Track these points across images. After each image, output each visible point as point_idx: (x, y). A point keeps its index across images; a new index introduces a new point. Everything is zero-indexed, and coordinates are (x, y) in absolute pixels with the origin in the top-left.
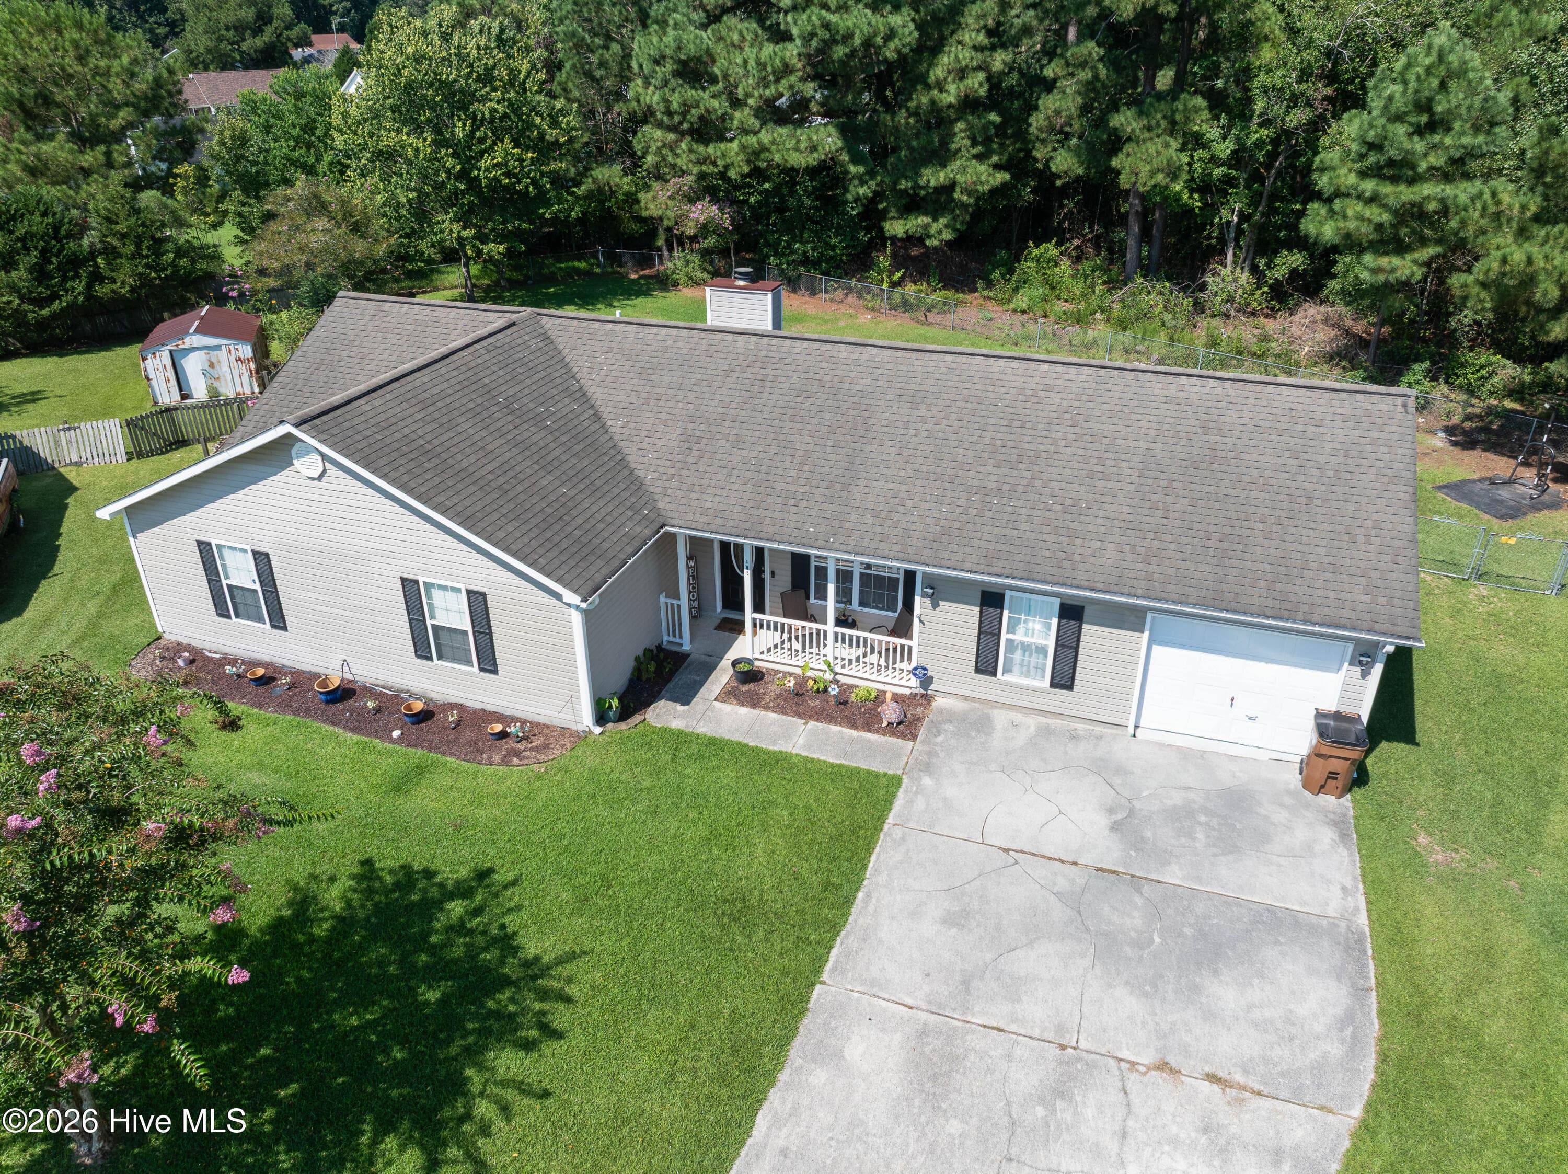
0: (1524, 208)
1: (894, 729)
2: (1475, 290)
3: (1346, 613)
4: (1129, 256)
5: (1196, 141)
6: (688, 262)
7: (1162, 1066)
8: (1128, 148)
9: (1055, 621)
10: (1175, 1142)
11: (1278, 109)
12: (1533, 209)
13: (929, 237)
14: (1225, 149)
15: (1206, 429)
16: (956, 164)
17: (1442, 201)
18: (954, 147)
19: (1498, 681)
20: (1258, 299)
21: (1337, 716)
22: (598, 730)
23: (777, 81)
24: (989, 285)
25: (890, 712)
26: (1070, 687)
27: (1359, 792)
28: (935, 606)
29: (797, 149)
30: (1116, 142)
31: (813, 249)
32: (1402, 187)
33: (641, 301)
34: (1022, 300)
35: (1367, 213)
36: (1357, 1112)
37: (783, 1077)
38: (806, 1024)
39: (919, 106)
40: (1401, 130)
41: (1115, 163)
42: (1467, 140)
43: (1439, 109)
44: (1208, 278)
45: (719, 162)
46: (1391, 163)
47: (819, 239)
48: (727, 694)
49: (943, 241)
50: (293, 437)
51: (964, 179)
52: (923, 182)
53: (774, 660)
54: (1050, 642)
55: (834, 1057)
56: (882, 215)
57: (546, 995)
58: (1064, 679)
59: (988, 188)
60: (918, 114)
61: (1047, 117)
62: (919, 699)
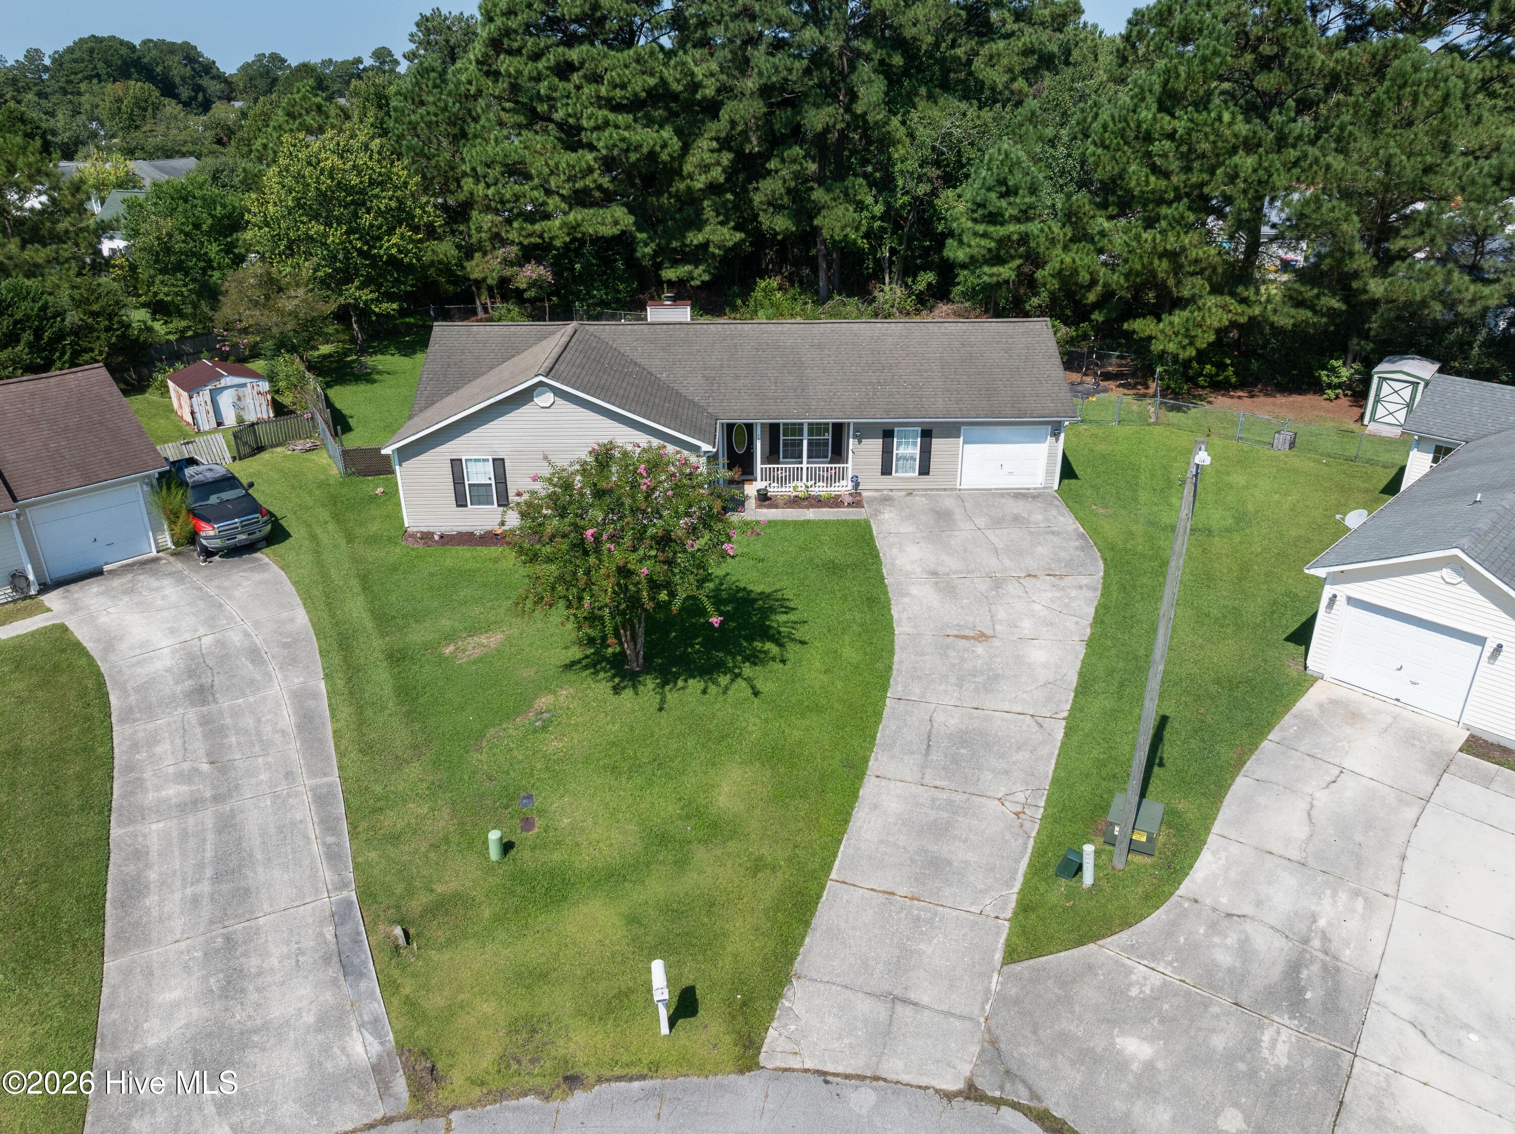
0: (1065, 234)
1: (850, 505)
2: (1050, 279)
3: (1046, 411)
4: (821, 284)
5: (860, 206)
6: (509, 311)
7: (1029, 575)
8: (824, 212)
9: (919, 440)
10: (1044, 590)
11: (911, 184)
12: (1070, 235)
13: (693, 279)
14: (878, 209)
15: (964, 345)
16: (708, 229)
17: (1019, 233)
18: (705, 217)
23: (583, 177)
24: (735, 309)
25: (848, 501)
26: (927, 473)
28: (860, 442)
29: (603, 224)
30: (818, 209)
31: (607, 294)
32: (998, 227)
34: (761, 317)
35: (983, 243)
36: (1102, 574)
37: (893, 602)
38: (889, 589)
39: (677, 191)
40: (993, 195)
41: (816, 222)
42: (1027, 200)
43: (1010, 183)
44: (876, 293)
45: (546, 235)
46: (991, 214)
47: (607, 287)
48: (759, 506)
49: (702, 282)
50: (541, 384)
51: (715, 238)
52: (688, 241)
53: (774, 490)
54: (917, 451)
55: (908, 594)
56: (659, 267)
57: (777, 600)
58: (925, 470)
59: (731, 243)
60: (677, 196)
61: (766, 195)
62: (855, 494)
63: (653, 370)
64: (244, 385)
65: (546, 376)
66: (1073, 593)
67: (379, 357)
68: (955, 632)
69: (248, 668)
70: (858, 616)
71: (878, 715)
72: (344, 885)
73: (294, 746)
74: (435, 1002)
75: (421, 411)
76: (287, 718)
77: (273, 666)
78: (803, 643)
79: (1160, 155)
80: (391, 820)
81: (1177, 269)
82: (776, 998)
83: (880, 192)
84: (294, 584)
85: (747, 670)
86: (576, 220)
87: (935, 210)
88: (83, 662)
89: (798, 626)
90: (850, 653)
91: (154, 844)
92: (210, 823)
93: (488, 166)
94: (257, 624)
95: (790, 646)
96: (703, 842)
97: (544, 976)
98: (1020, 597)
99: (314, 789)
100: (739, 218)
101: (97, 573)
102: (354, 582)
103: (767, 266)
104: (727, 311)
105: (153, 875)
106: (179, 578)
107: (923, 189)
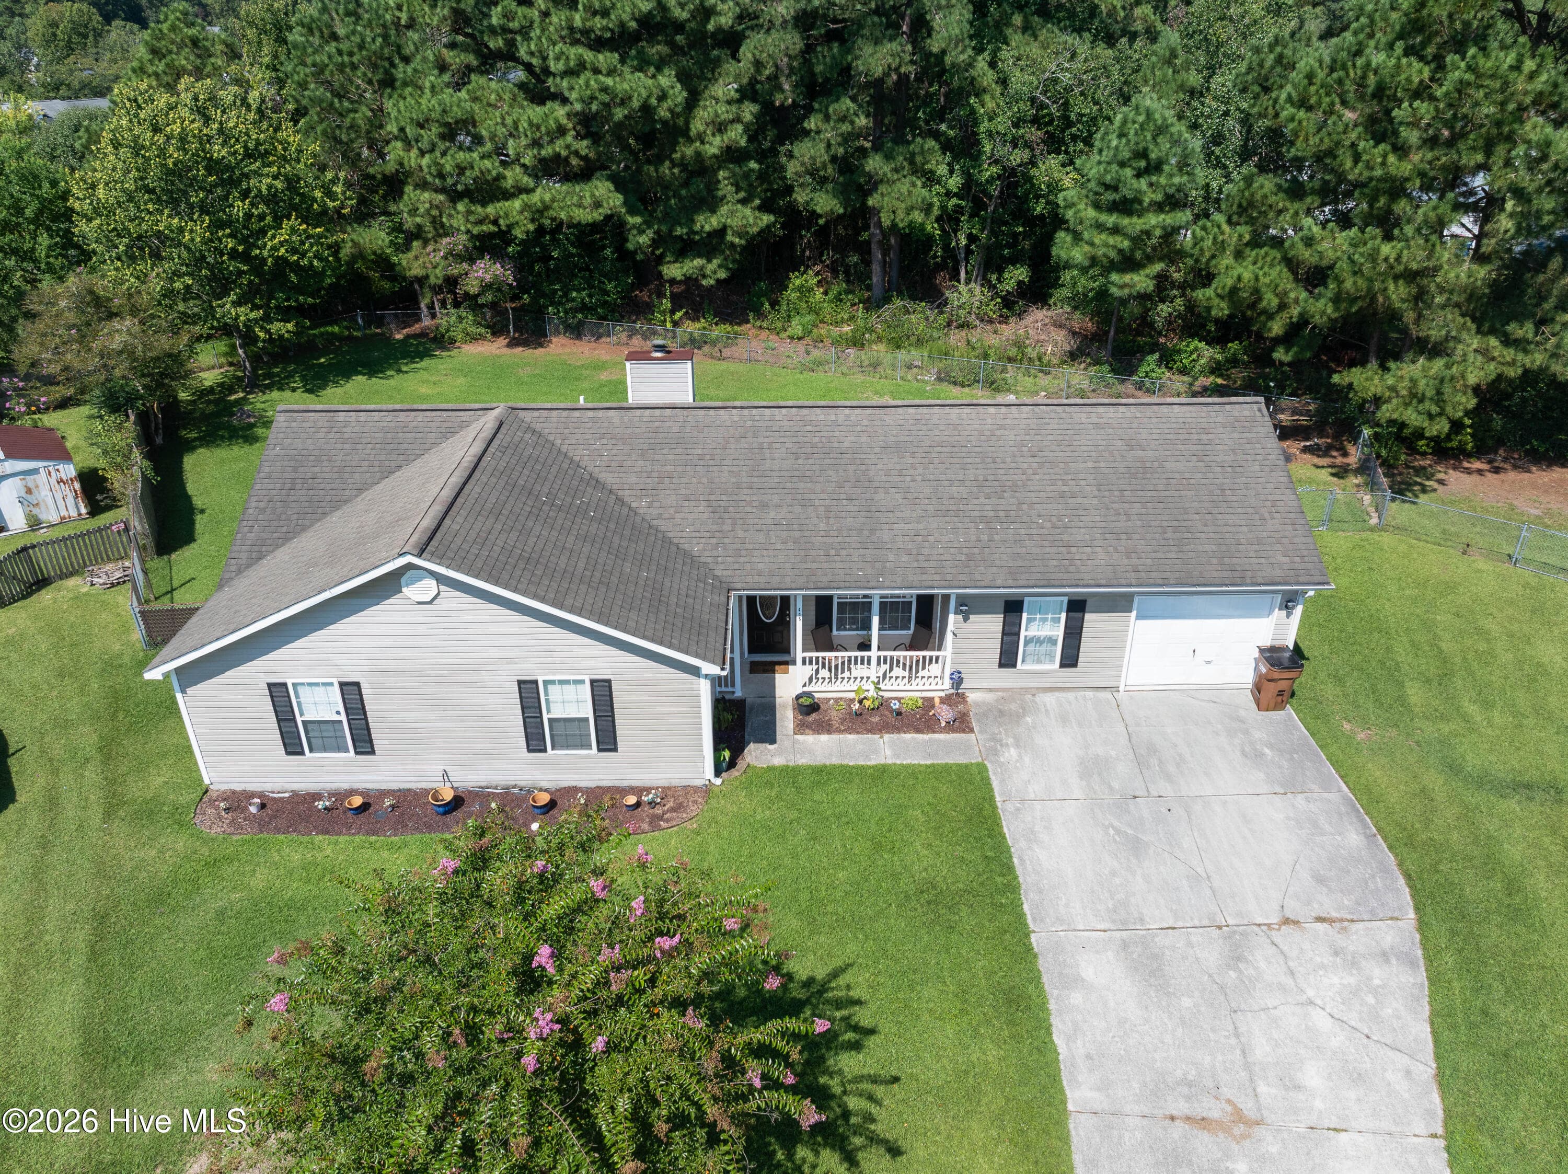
1: (950, 727)
2: (1216, 301)
3: (1278, 573)
4: (875, 279)
5: (930, 179)
6: (461, 319)
7: (1286, 921)
8: (882, 188)
9: (1063, 616)
10: (1323, 966)
11: (1002, 151)
12: (1247, 237)
13: (704, 276)
14: (955, 182)
16: (724, 209)
17: (1164, 228)
18: (720, 193)
20: (992, 309)
21: (1273, 649)
22: (718, 781)
23: (551, 141)
24: (761, 315)
25: (945, 714)
26: (1075, 665)
27: (1294, 701)
28: (966, 619)
29: (580, 206)
30: (873, 184)
31: (590, 296)
32: (1135, 219)
34: (796, 327)
35: (1111, 241)
36: (1412, 916)
37: (1052, 1006)
38: (1042, 964)
39: (683, 157)
40: (1128, 172)
41: (870, 202)
42: (1177, 180)
43: (1153, 156)
44: (948, 293)
45: (501, 222)
46: (1124, 199)
47: (591, 287)
48: (801, 727)
49: (718, 281)
50: (410, 566)
51: (734, 222)
52: (697, 227)
53: (823, 690)
54: (1059, 632)
55: (1077, 981)
56: (660, 260)
57: (839, 1004)
58: (1070, 659)
59: (755, 230)
60: (683, 164)
61: (803, 164)
62: (955, 698)
63: (626, 494)
64: (35, 471)
65: (419, 555)
66: (1378, 974)
67: (275, 394)
68: (1180, 1107)
70: (993, 1052)
75: (239, 572)
78: (895, 1151)
79: (1408, 124)
81: (1420, 298)
83: (956, 158)
86: (542, 201)
87: (1033, 185)
89: (879, 1091)
93: (422, 126)
98: (1282, 988)
100: (766, 191)
103: (803, 252)
104: (751, 315)
107: (1018, 157)
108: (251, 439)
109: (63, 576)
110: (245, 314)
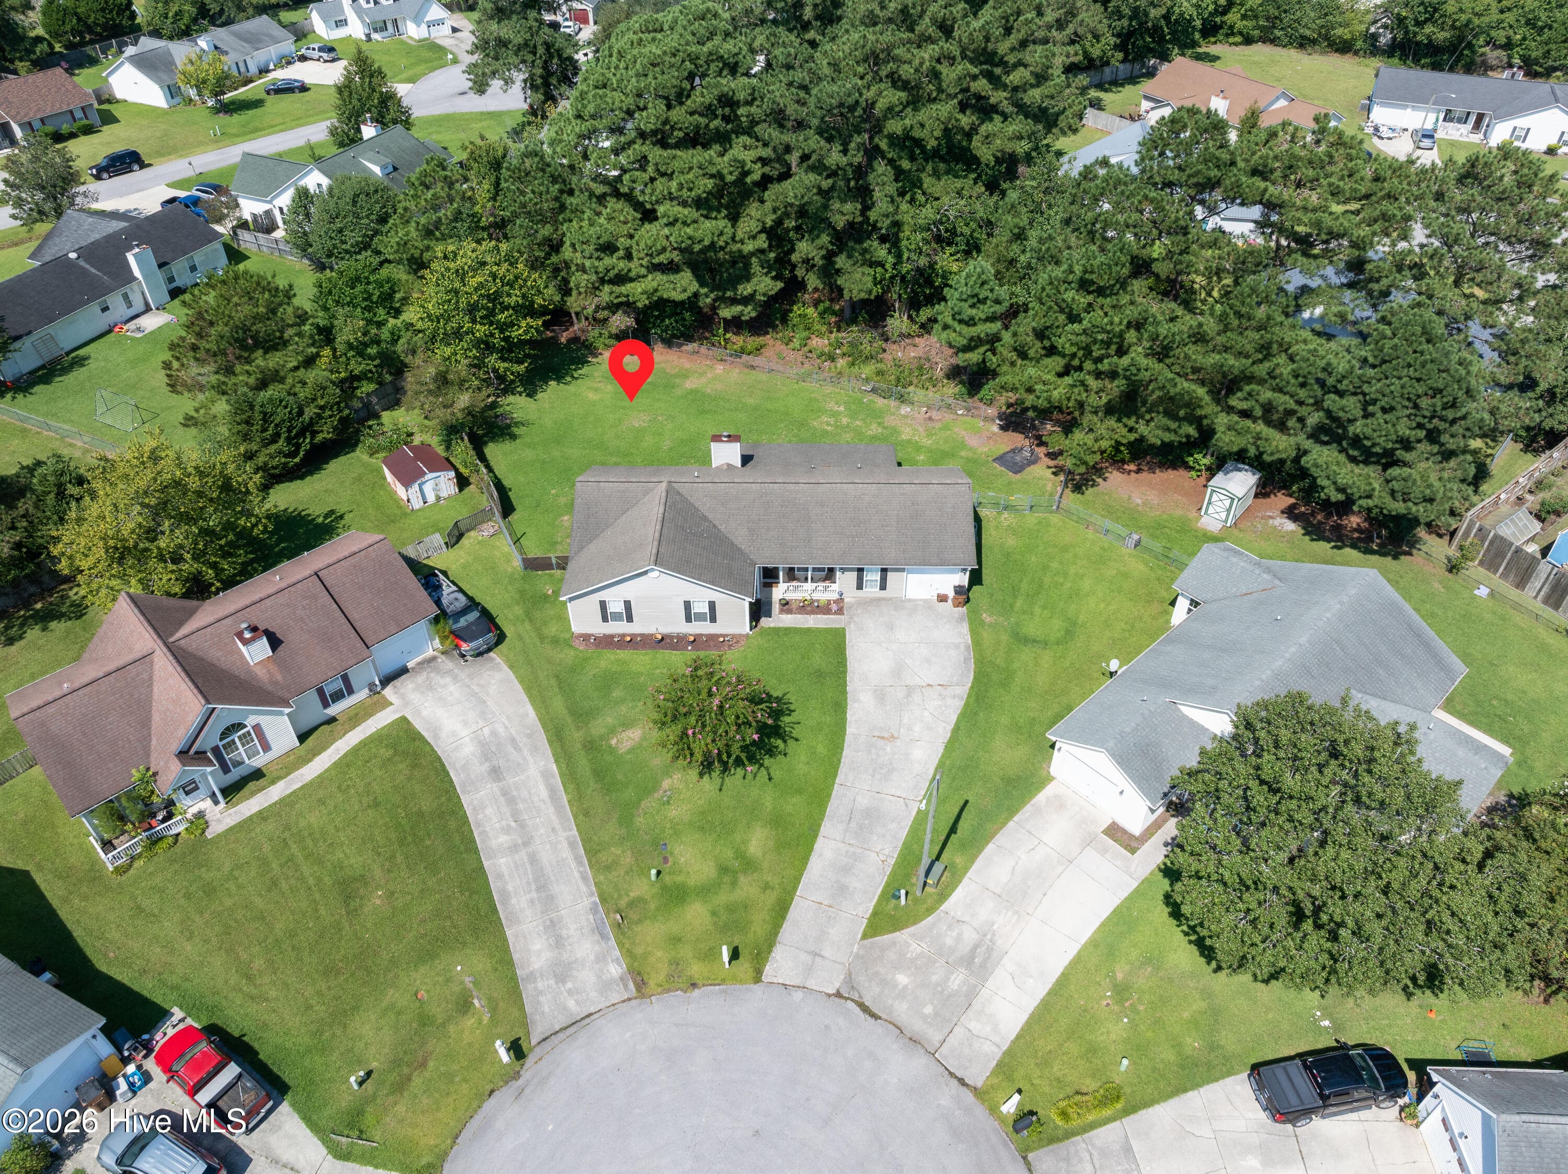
1: (836, 613)
3: (955, 563)
7: (930, 686)
9: (879, 574)
10: (934, 699)
11: (914, 257)
16: (755, 282)
18: (752, 271)
19: (1008, 555)
20: (914, 330)
21: (960, 586)
22: (751, 633)
24: (776, 330)
25: (834, 607)
26: (885, 589)
27: (967, 605)
28: (843, 574)
29: (674, 289)
30: (841, 273)
32: (970, 329)
33: (585, 370)
34: (796, 343)
36: (970, 684)
37: (849, 707)
38: (848, 695)
44: (888, 319)
46: (964, 320)
48: (782, 611)
49: (751, 317)
51: (761, 288)
52: (739, 291)
53: (790, 596)
54: (878, 578)
55: (857, 701)
56: (717, 309)
57: (785, 704)
58: (883, 587)
59: (772, 291)
62: (840, 600)
63: (716, 523)
64: (439, 477)
65: (655, 565)
66: (949, 701)
67: (512, 398)
68: (878, 734)
69: (514, 755)
70: (828, 719)
71: (829, 796)
72: (592, 895)
73: (552, 810)
74: (639, 951)
76: (544, 793)
77: (526, 752)
78: (797, 740)
80: (604, 857)
82: (770, 952)
84: (521, 682)
85: (767, 761)
86: (652, 285)
88: (428, 749)
89: (795, 726)
90: (821, 749)
91: (504, 870)
92: (526, 859)
94: (508, 718)
95: (791, 742)
96: (744, 872)
97: (679, 940)
98: (919, 704)
99: (567, 838)
101: (404, 671)
102: (553, 682)
104: (770, 330)
105: (510, 888)
106: (455, 678)
107: (923, 261)
108: (513, 437)
109: (468, 530)
110: (502, 366)
